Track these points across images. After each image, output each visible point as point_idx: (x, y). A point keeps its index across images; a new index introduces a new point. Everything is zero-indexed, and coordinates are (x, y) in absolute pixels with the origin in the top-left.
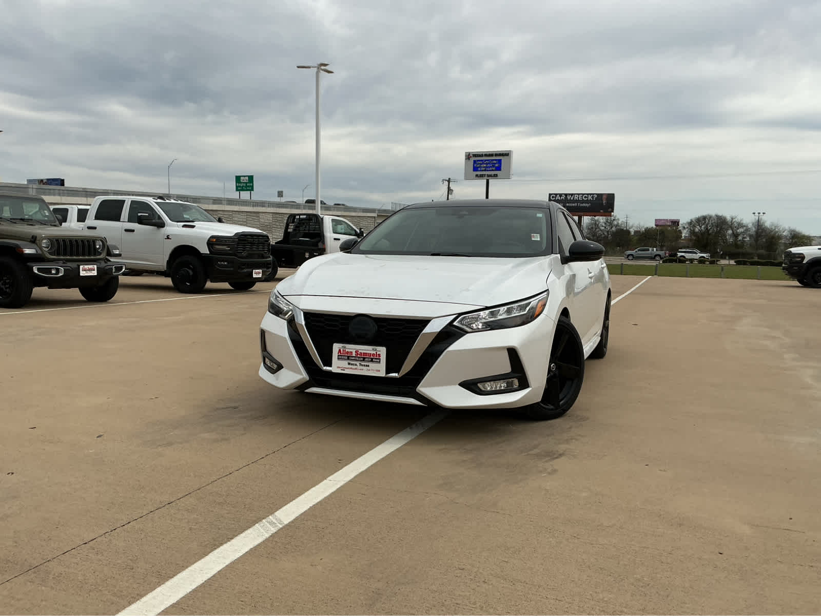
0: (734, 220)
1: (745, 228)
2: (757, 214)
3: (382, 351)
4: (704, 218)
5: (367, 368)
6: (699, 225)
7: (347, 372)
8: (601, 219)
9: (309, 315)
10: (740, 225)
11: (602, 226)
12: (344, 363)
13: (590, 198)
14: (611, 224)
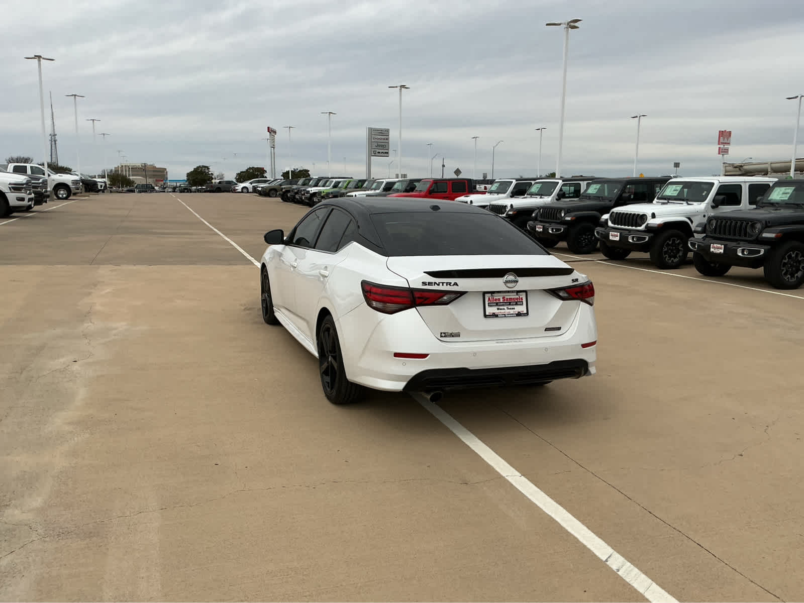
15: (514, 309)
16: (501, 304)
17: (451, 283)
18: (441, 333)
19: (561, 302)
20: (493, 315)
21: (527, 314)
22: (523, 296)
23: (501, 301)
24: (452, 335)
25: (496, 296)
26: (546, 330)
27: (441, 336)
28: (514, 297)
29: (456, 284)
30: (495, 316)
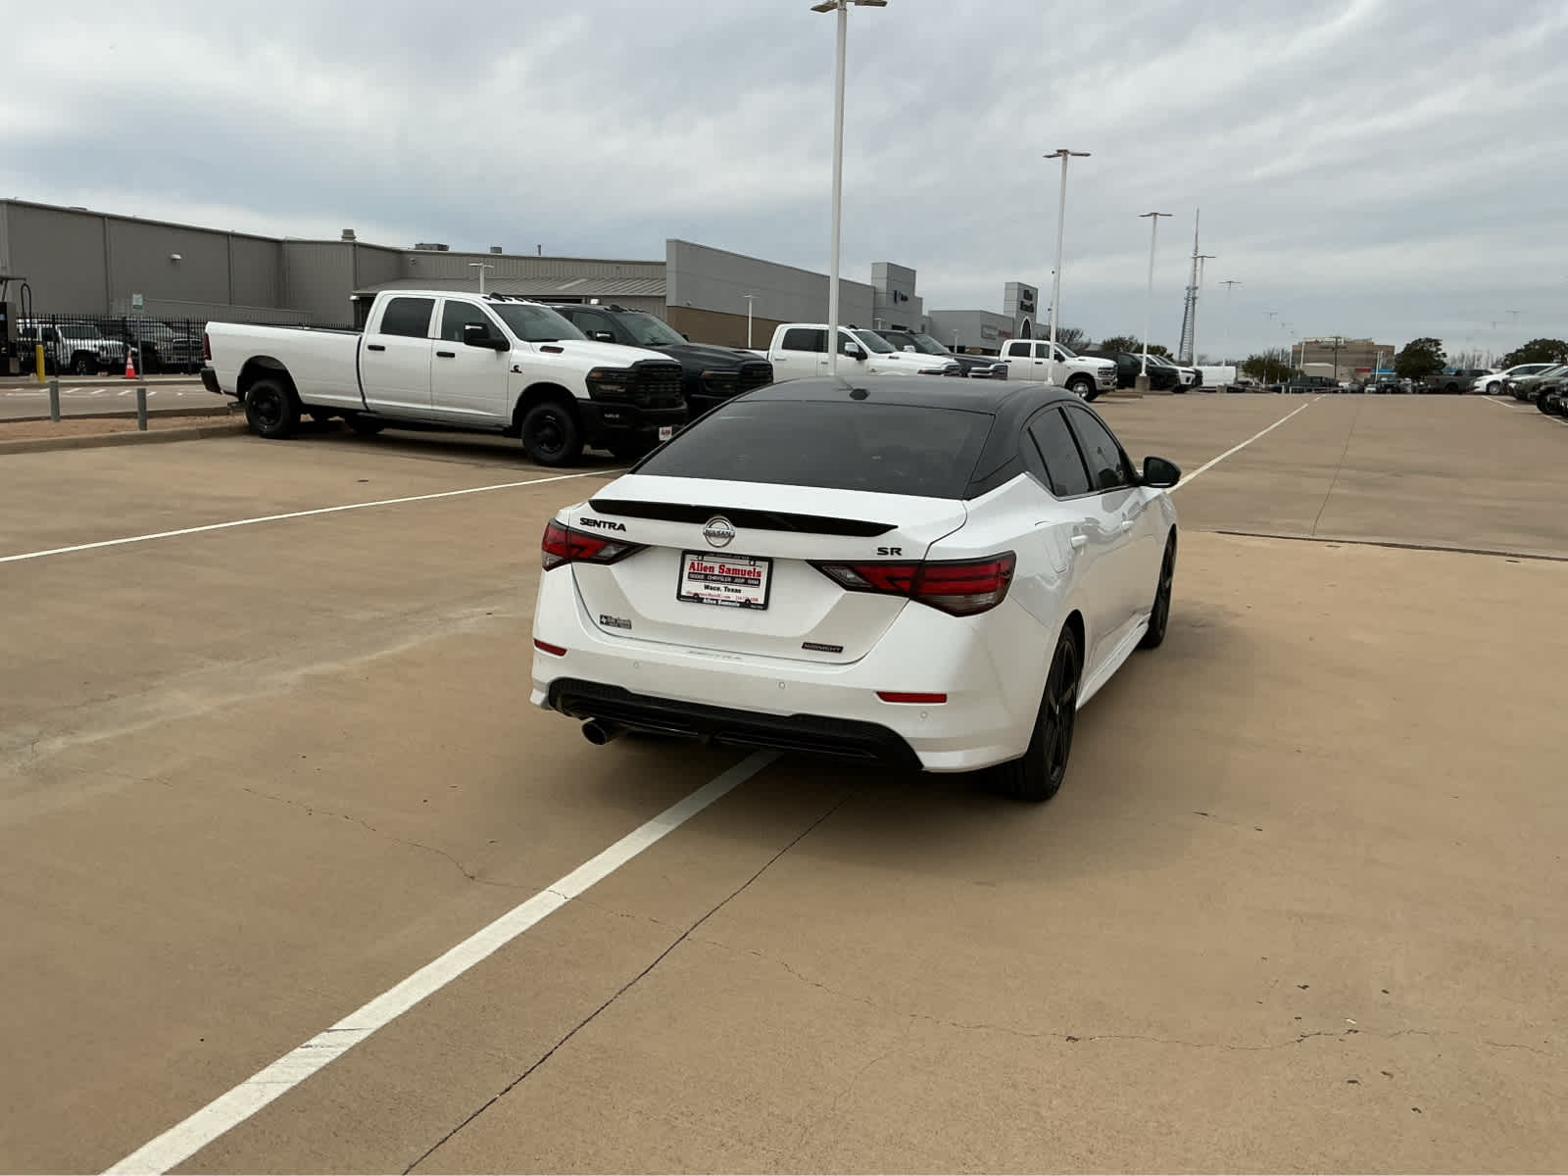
15: (740, 591)
16: (714, 578)
17: (615, 524)
18: (601, 617)
19: (844, 591)
20: (693, 598)
21: (765, 606)
22: (763, 568)
23: (716, 573)
24: (617, 623)
25: (708, 562)
26: (807, 646)
27: (602, 623)
28: (744, 568)
29: (622, 527)
30: (697, 599)
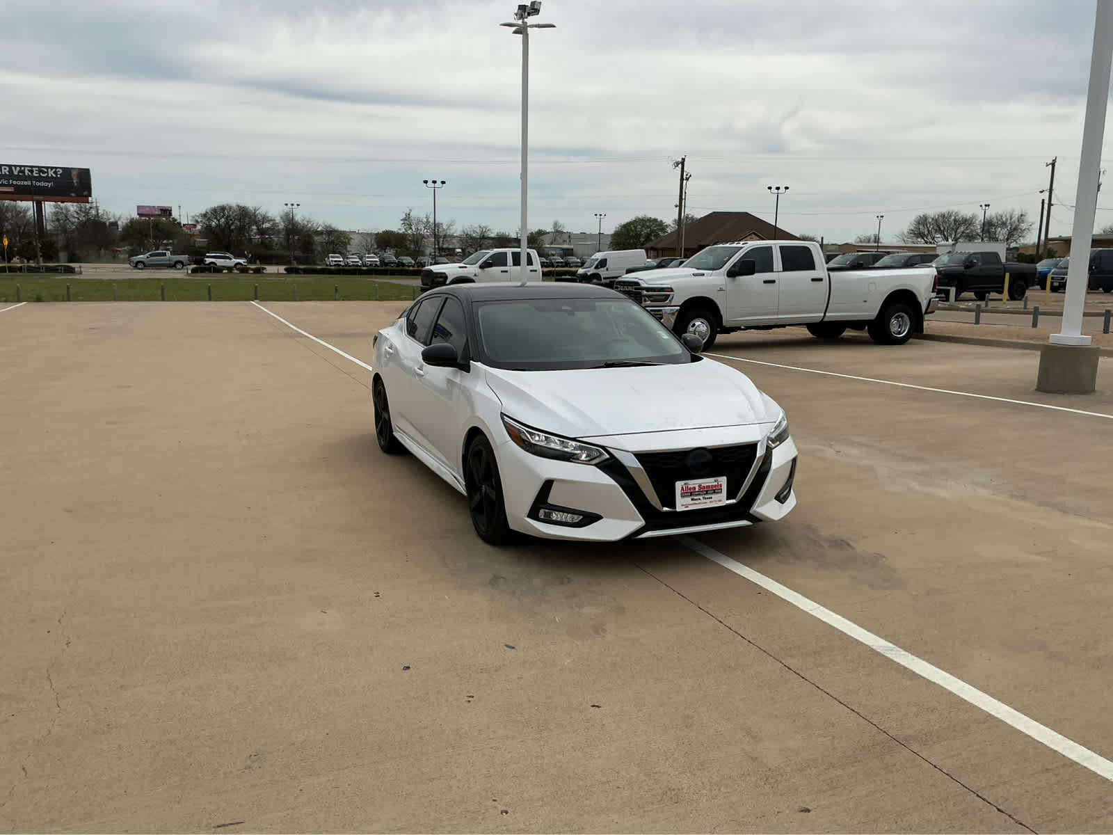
0: (258, 212)
1: (271, 223)
2: (289, 206)
3: (723, 480)
4: (223, 209)
5: (710, 500)
6: (216, 218)
7: (691, 508)
8: (72, 207)
9: (640, 456)
10: (265, 219)
11: (74, 217)
12: (688, 500)
13: (51, 173)
14: (87, 213)
